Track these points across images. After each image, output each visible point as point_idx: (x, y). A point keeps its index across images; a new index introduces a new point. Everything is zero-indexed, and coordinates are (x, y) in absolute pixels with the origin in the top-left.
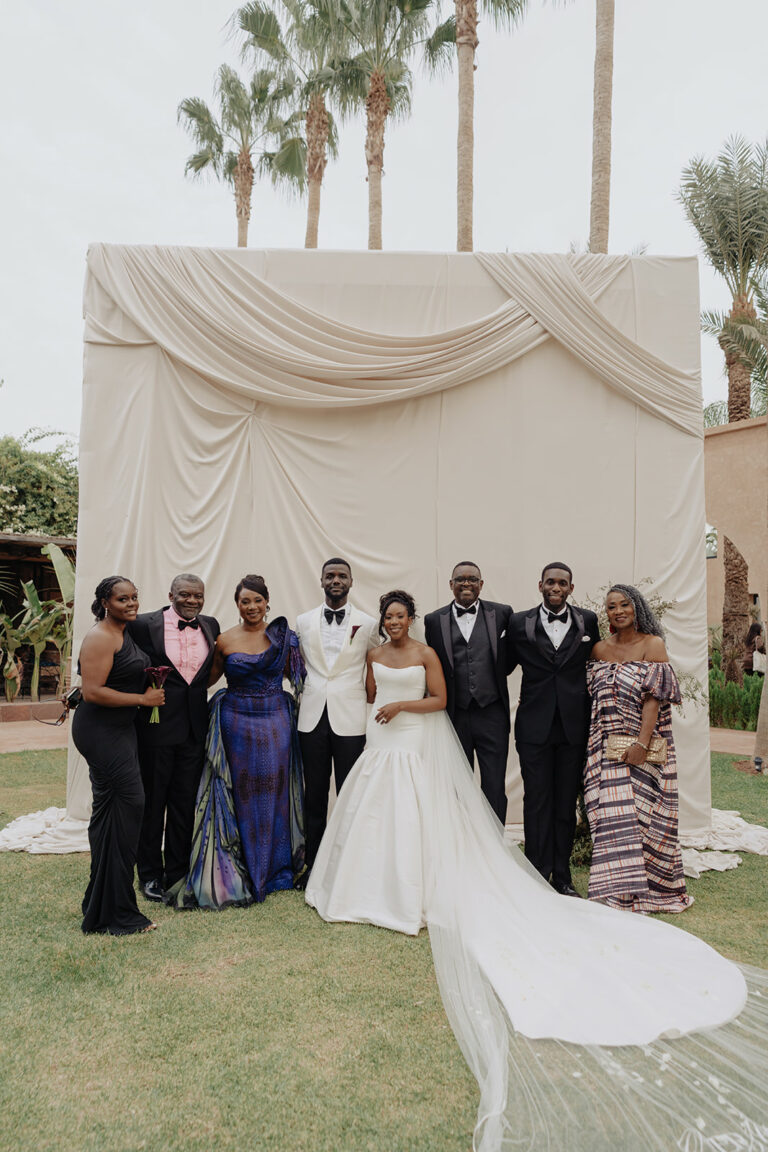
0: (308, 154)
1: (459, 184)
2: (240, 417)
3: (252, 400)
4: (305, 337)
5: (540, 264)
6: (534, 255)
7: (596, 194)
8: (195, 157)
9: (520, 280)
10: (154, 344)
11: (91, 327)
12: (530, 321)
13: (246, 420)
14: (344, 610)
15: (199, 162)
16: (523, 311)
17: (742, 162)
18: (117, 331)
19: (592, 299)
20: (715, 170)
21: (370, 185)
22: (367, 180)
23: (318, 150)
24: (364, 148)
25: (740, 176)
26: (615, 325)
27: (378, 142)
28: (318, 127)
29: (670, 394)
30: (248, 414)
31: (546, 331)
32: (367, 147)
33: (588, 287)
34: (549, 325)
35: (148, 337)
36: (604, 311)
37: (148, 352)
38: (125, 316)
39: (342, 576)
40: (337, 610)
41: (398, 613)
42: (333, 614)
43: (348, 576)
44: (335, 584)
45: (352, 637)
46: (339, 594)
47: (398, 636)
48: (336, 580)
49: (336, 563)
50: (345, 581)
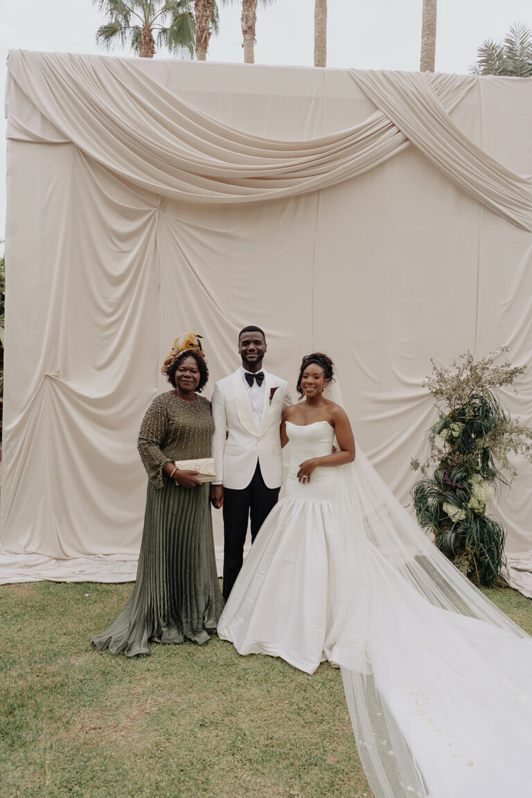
0: (197, 27)
1: (316, 47)
2: (148, 212)
3: (158, 195)
5: (403, 81)
6: (397, 72)
7: (425, 53)
8: (106, 27)
9: (386, 93)
10: (70, 143)
11: (12, 125)
12: (394, 130)
13: (154, 213)
15: (109, 32)
16: (388, 121)
17: (522, 43)
18: (37, 130)
20: (502, 49)
21: (246, 50)
22: (243, 46)
23: (204, 24)
24: (240, 20)
25: (521, 54)
26: (465, 134)
27: (251, 16)
28: (204, 6)
29: (510, 195)
30: (155, 209)
31: (407, 139)
32: (242, 19)
33: (443, 101)
34: (409, 133)
35: (65, 136)
36: (456, 121)
37: (65, 150)
38: (43, 116)
39: (257, 343)
40: (256, 373)
41: (315, 374)
42: (253, 377)
43: (263, 342)
44: (250, 350)
45: (271, 398)
46: (255, 359)
47: (312, 394)
48: (252, 346)
49: (251, 331)
50: (260, 347)
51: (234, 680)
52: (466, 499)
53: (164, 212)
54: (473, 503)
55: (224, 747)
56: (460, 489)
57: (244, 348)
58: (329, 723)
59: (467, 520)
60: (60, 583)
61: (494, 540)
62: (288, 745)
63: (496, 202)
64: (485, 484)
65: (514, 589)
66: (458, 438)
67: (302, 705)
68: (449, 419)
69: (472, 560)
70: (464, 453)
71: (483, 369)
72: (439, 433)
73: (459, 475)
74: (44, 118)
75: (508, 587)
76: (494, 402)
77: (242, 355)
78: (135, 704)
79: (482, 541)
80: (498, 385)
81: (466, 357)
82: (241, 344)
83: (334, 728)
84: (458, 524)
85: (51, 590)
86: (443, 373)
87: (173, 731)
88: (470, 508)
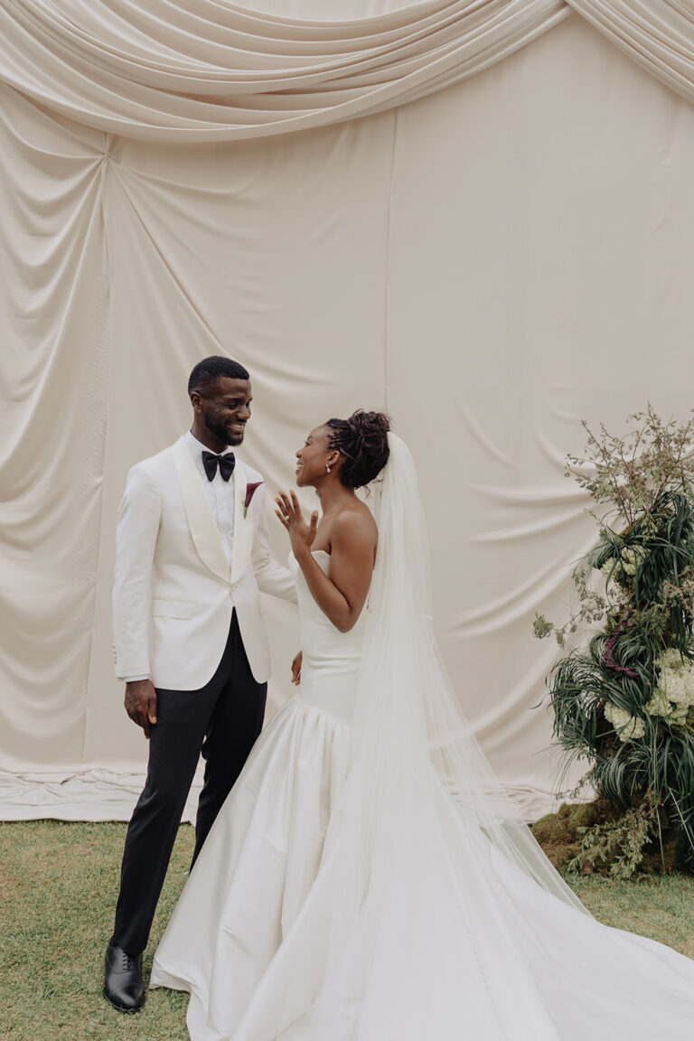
3: (105, 133)
31: (565, 4)
40: (222, 454)
45: (247, 504)
52: (638, 699)
53: (118, 162)
54: (658, 706)
56: (630, 678)
59: (646, 740)
64: (689, 668)
66: (632, 577)
68: (619, 540)
69: (656, 819)
70: (642, 605)
71: (680, 442)
72: (600, 567)
73: (630, 650)
79: (672, 781)
81: (643, 419)
84: (629, 746)
88: (652, 716)
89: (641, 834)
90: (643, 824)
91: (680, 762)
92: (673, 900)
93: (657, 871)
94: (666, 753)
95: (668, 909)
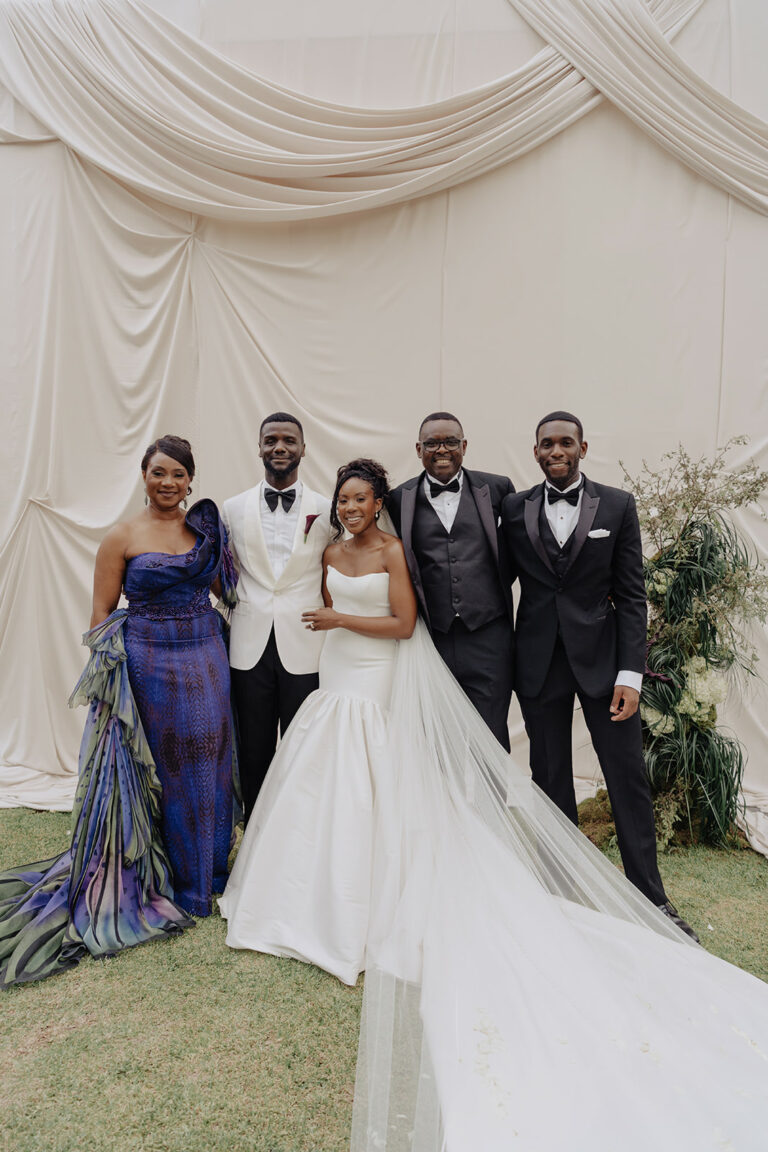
2: (177, 241)
3: (191, 214)
4: (256, 120)
9: (559, 14)
10: (57, 140)
12: (574, 76)
13: (186, 243)
14: (294, 490)
16: (564, 63)
19: (666, 38)
26: (703, 74)
30: (188, 236)
31: (597, 92)
33: (661, 20)
34: (601, 81)
35: (49, 131)
36: (685, 54)
37: (50, 153)
38: (16, 102)
39: (288, 440)
40: (283, 491)
41: (357, 494)
42: (280, 495)
43: (299, 440)
44: (277, 452)
45: (307, 531)
46: (284, 467)
47: (359, 528)
48: (280, 446)
49: (280, 421)
50: (293, 448)
51: (215, 991)
52: (671, 700)
53: (203, 241)
54: (686, 705)
55: (134, 1119)
56: (663, 682)
57: (267, 449)
58: (333, 1086)
59: (676, 734)
60: (41, 811)
61: (720, 771)
62: (242, 1125)
63: (756, 191)
64: (713, 673)
65: (758, 853)
66: (662, 595)
67: (304, 1049)
68: (651, 564)
69: (685, 801)
70: (673, 619)
71: (707, 477)
73: (662, 659)
74: (19, 105)
75: (750, 849)
76: (727, 535)
77: (264, 459)
78: (38, 1026)
79: (700, 769)
80: (733, 505)
81: (676, 457)
82: (263, 441)
83: (336, 1097)
84: (660, 740)
85: (24, 823)
86: (642, 485)
87: (69, 1078)
88: (681, 714)
89: (672, 814)
90: (674, 806)
91: (706, 754)
92: (701, 868)
93: (685, 844)
94: (694, 745)
95: (698, 877)
